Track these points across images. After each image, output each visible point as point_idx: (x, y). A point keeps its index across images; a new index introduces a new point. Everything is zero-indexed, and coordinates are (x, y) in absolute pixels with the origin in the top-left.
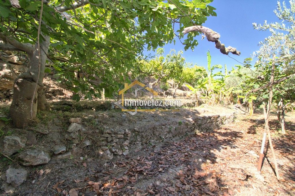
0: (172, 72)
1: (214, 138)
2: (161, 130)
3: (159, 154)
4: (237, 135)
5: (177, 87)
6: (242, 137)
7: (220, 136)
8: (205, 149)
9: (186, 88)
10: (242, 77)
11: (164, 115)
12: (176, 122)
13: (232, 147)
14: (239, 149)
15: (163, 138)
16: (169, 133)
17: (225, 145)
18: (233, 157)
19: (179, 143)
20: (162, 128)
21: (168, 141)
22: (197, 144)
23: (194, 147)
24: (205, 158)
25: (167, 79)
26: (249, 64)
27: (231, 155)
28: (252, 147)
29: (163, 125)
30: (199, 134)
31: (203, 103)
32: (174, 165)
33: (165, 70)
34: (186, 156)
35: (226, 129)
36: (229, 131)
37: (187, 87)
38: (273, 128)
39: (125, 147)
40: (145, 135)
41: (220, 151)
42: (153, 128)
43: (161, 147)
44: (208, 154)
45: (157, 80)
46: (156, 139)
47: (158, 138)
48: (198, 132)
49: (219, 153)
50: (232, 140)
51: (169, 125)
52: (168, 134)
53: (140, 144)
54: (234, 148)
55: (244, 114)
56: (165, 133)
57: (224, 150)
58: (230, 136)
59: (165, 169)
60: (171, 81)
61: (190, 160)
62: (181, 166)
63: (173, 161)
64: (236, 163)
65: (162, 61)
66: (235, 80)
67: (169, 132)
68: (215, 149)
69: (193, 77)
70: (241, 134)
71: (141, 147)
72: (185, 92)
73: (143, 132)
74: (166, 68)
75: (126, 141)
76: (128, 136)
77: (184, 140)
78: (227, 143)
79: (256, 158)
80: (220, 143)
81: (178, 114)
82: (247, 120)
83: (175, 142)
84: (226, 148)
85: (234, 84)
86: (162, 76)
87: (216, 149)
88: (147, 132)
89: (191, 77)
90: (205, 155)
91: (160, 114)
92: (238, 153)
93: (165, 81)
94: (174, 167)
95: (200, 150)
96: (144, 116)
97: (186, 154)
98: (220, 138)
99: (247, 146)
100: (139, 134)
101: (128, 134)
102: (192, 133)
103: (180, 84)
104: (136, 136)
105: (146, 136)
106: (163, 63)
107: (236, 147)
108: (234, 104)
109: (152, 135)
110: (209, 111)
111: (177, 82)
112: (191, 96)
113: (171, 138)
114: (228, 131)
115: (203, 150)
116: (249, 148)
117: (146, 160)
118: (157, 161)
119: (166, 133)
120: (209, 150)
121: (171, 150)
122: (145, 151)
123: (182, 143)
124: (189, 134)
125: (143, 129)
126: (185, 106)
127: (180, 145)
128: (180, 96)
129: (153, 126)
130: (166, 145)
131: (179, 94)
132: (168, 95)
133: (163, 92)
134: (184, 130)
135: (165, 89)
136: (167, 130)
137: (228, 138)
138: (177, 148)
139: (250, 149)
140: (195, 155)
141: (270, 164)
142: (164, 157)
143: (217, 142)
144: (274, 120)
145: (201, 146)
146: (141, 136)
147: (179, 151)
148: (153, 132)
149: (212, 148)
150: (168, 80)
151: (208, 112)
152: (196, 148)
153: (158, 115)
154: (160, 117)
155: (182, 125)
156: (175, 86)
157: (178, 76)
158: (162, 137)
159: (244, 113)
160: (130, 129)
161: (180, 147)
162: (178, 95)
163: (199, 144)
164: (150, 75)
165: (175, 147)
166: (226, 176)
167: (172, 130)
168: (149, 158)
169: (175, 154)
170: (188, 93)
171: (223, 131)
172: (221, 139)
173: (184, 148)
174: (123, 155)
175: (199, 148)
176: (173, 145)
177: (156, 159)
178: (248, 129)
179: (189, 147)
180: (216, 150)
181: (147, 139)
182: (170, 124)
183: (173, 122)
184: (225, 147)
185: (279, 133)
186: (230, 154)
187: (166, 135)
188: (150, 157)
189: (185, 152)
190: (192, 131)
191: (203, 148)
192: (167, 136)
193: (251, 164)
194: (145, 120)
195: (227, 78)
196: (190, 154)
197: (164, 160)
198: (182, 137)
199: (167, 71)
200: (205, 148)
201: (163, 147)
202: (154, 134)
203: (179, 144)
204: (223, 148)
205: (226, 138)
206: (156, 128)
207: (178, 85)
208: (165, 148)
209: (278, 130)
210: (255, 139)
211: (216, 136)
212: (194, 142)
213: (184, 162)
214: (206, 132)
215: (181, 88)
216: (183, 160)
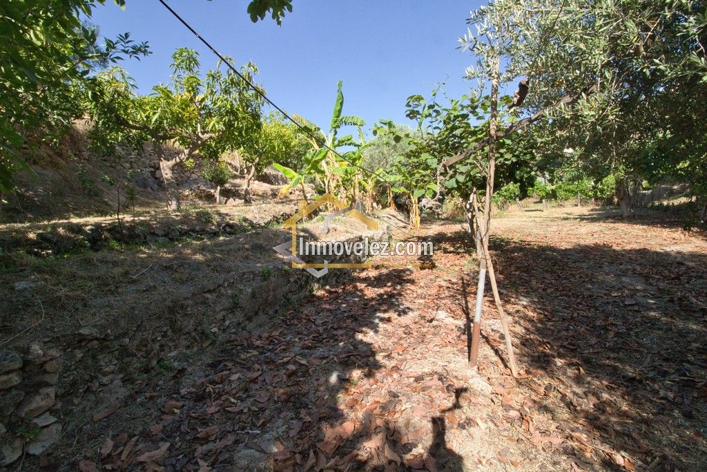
0: (229, 125)
1: (358, 296)
2: (201, 308)
3: (201, 397)
4: (403, 276)
5: (251, 175)
6: (412, 282)
7: (370, 288)
8: (342, 336)
9: (276, 177)
10: (401, 143)
11: (209, 256)
12: (253, 273)
13: (399, 312)
14: (416, 313)
15: (214, 333)
16: (232, 312)
17: (385, 311)
18: (408, 341)
19: (266, 335)
20: (205, 302)
21: (233, 336)
22: (318, 326)
23: (311, 337)
24: (347, 364)
25: (220, 150)
26: (416, 109)
27: (404, 336)
28: (438, 302)
29: (209, 291)
30: (320, 293)
31: (321, 211)
32: (254, 425)
33: (207, 121)
34: (291, 375)
35: (377, 268)
36: (384, 271)
37: (279, 177)
38: (459, 250)
39: (36, 421)
40: (136, 343)
41: (376, 332)
42: (172, 310)
43: (209, 365)
44: (352, 348)
45: (187, 151)
46: (184, 343)
47: (195, 338)
48: (319, 289)
49: (376, 338)
50: (395, 292)
51: (231, 285)
52: (230, 316)
53: (117, 382)
54: (405, 313)
55: (405, 227)
56: (220, 316)
57: (385, 326)
58: (389, 284)
59: (221, 458)
60: (233, 158)
61: (305, 388)
62: (280, 422)
63: (249, 410)
64: (419, 356)
65: (193, 90)
66: (382, 154)
67: (234, 307)
68: (364, 329)
69: (292, 144)
70: (408, 273)
71: (123, 392)
72: (273, 187)
73: (124, 335)
74: (209, 115)
75: (37, 393)
76: (45, 372)
77: (283, 321)
78: (389, 302)
79: (454, 328)
80: (373, 306)
81: (258, 248)
82: (412, 239)
83: (256, 333)
84: (389, 320)
85: (382, 163)
86: (201, 139)
87: (366, 326)
88: (145, 331)
89: (287, 145)
90: (344, 356)
91: (199, 257)
92: (418, 326)
93: (214, 155)
94: (255, 436)
95: (328, 342)
96: (127, 273)
97: (292, 367)
98: (371, 292)
99: (428, 301)
100: (108, 347)
101: (45, 362)
102: (302, 294)
103: (258, 164)
104: (94, 357)
105: (144, 343)
106: (199, 98)
107: (408, 308)
108: (383, 208)
109: (169, 333)
110: (338, 227)
111: (252, 159)
112: (292, 197)
113: (243, 325)
114: (382, 271)
115: (337, 340)
116: (433, 305)
117: (141, 446)
118: (188, 433)
119: (223, 313)
120: (351, 333)
121: (243, 366)
122: (142, 404)
123: (276, 333)
124: (294, 298)
125: (123, 323)
126: (278, 223)
127: (272, 341)
128: (263, 197)
129: (168, 303)
130: (227, 354)
131: (260, 193)
132: (228, 198)
133: (212, 191)
134: (280, 290)
135: (219, 180)
136: (226, 303)
137: (386, 289)
138: (261, 353)
139: (436, 307)
140: (317, 362)
141: (486, 338)
142: (217, 406)
143: (366, 305)
144: (456, 233)
145: (329, 327)
146: (117, 353)
147: (267, 363)
148: (172, 324)
149: (357, 329)
150: (223, 152)
151: (336, 230)
152: (318, 340)
153: (190, 259)
154: (198, 266)
155: (273, 279)
156: (245, 171)
157: (252, 141)
158: (207, 331)
159: (403, 224)
160: (55, 340)
161: (270, 347)
162: (258, 195)
163: (324, 323)
164: (161, 134)
165: (255, 353)
166: (409, 410)
167: (243, 300)
168: (155, 428)
169: (254, 381)
170: (284, 189)
171: (373, 273)
172: (371, 296)
173: (284, 350)
174: (28, 455)
175: (325, 336)
176: (251, 346)
177: (184, 428)
178: (418, 259)
179: (297, 340)
180: (368, 330)
181: (148, 353)
182: (233, 283)
183: (244, 274)
184: (386, 315)
185: (474, 260)
186: (400, 331)
187: (224, 320)
188: (160, 427)
189: (288, 363)
190: (301, 287)
191: (335, 332)
192: (227, 323)
193: (449, 348)
194: (134, 287)
195: (366, 148)
196: (302, 365)
197: (216, 416)
198: (276, 312)
199: (216, 124)
200: (340, 332)
201: (213, 366)
202: (178, 331)
203: (267, 339)
204: (382, 320)
205: (381, 291)
206: (182, 307)
207: (253, 168)
208: (222, 365)
209: (469, 253)
210: (439, 279)
211: (361, 291)
212: (309, 320)
213: (287, 401)
214: (337, 282)
215: (265, 179)
216: (284, 397)
